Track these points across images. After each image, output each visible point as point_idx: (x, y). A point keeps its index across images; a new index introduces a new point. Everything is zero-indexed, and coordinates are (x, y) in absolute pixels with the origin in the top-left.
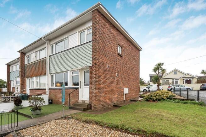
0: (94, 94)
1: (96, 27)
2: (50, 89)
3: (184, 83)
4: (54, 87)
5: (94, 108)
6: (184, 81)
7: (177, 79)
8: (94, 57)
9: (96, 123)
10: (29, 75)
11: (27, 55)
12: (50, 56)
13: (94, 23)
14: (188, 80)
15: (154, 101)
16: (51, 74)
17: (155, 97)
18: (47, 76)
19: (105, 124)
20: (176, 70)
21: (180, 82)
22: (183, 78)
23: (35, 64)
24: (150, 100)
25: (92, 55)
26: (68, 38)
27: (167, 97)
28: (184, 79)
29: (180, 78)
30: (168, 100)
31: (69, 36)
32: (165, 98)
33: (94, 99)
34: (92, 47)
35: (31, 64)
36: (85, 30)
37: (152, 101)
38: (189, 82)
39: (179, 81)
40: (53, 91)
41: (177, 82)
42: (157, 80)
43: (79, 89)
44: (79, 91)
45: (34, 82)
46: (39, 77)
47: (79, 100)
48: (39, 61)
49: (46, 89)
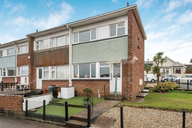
0: (130, 85)
1: (132, 25)
2: (72, 80)
3: (174, 73)
4: (78, 78)
5: (130, 98)
6: (174, 70)
7: (168, 68)
8: (130, 52)
9: (150, 108)
10: (41, 63)
11: (37, 40)
12: (73, 45)
13: (130, 22)
14: (178, 69)
15: (163, 92)
16: (73, 64)
17: (164, 88)
18: (70, 66)
19: (158, 108)
20: (166, 58)
21: (171, 72)
22: (173, 67)
23: (50, 51)
24: (159, 91)
25: (127, 50)
26: (96, 29)
27: (173, 88)
28: (174, 69)
29: (171, 67)
30: (175, 90)
31: (98, 27)
32: (173, 89)
33: (130, 90)
34: (127, 43)
35: (44, 52)
36: (116, 24)
37: (161, 92)
38: (178, 72)
39: (170, 70)
40: (77, 83)
41: (168, 72)
42: (157, 70)
43: (110, 81)
44: (110, 82)
45: (49, 72)
46: (55, 67)
47: (110, 91)
48: (57, 49)
49: (69, 81)
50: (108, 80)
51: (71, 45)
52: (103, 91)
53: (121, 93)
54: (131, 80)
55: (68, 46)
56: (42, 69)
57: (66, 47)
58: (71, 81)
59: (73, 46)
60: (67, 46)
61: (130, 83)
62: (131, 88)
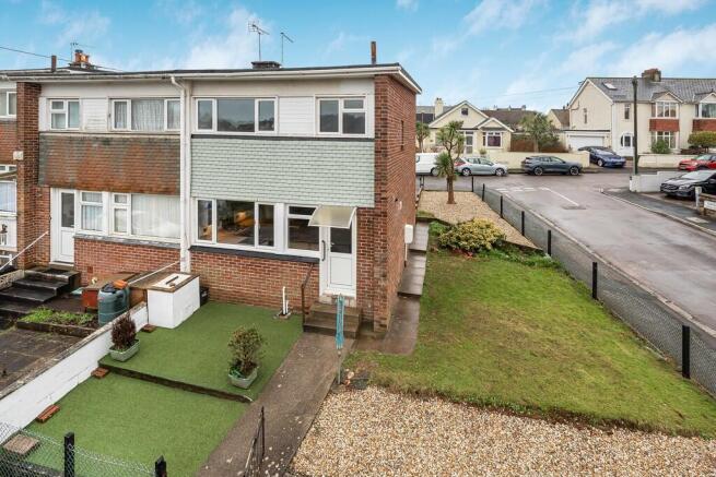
2: (192, 249)
3: (484, 145)
4: (214, 243)
6: (484, 138)
7: (470, 131)
11: (51, 93)
12: (193, 136)
14: (494, 135)
15: (465, 252)
16: (195, 197)
21: (477, 141)
22: (483, 128)
24: (456, 249)
25: (373, 182)
26: (276, 101)
28: (484, 134)
29: (477, 129)
30: (496, 251)
31: (279, 97)
35: (83, 139)
36: (338, 99)
37: (460, 251)
39: (475, 136)
43: (321, 264)
44: (321, 268)
45: (105, 210)
46: (129, 196)
47: (321, 294)
48: (135, 140)
49: (179, 250)
50: (314, 263)
51: (188, 137)
52: (298, 294)
53: (353, 304)
54: (384, 276)
55: (177, 137)
56: (73, 195)
57: (168, 137)
58: (188, 253)
59: (194, 140)
60: (172, 137)
61: (382, 283)
62: (385, 297)
